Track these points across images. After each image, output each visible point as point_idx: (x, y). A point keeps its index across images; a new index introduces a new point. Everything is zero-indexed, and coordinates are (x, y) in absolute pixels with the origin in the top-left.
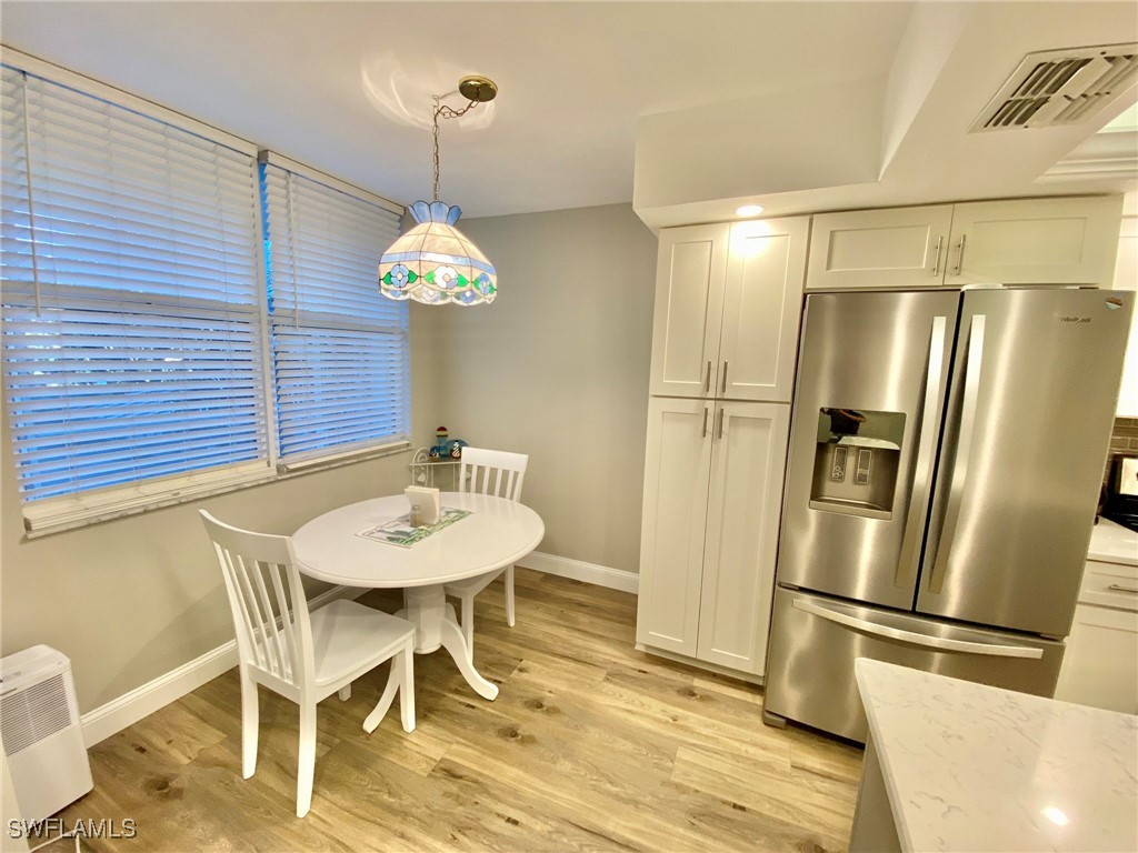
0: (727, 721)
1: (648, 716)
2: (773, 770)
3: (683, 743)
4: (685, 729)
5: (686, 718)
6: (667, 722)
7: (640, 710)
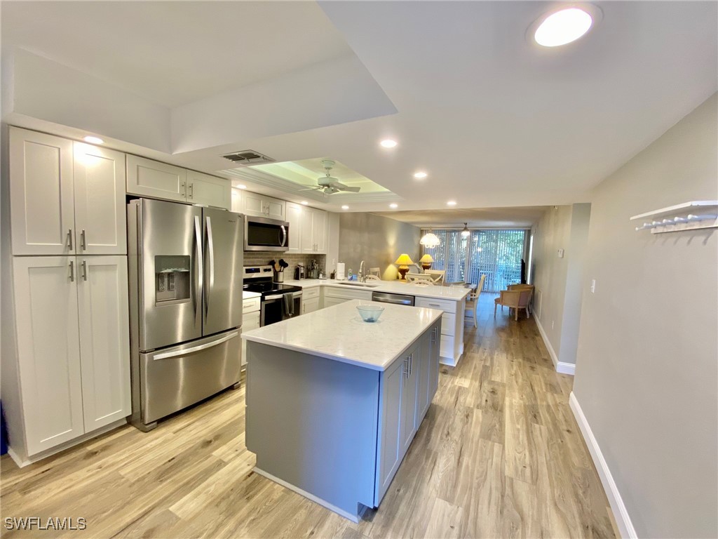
0: (128, 445)
1: (83, 480)
2: (169, 440)
3: (118, 470)
4: (113, 465)
5: (105, 463)
6: (98, 472)
7: (73, 483)
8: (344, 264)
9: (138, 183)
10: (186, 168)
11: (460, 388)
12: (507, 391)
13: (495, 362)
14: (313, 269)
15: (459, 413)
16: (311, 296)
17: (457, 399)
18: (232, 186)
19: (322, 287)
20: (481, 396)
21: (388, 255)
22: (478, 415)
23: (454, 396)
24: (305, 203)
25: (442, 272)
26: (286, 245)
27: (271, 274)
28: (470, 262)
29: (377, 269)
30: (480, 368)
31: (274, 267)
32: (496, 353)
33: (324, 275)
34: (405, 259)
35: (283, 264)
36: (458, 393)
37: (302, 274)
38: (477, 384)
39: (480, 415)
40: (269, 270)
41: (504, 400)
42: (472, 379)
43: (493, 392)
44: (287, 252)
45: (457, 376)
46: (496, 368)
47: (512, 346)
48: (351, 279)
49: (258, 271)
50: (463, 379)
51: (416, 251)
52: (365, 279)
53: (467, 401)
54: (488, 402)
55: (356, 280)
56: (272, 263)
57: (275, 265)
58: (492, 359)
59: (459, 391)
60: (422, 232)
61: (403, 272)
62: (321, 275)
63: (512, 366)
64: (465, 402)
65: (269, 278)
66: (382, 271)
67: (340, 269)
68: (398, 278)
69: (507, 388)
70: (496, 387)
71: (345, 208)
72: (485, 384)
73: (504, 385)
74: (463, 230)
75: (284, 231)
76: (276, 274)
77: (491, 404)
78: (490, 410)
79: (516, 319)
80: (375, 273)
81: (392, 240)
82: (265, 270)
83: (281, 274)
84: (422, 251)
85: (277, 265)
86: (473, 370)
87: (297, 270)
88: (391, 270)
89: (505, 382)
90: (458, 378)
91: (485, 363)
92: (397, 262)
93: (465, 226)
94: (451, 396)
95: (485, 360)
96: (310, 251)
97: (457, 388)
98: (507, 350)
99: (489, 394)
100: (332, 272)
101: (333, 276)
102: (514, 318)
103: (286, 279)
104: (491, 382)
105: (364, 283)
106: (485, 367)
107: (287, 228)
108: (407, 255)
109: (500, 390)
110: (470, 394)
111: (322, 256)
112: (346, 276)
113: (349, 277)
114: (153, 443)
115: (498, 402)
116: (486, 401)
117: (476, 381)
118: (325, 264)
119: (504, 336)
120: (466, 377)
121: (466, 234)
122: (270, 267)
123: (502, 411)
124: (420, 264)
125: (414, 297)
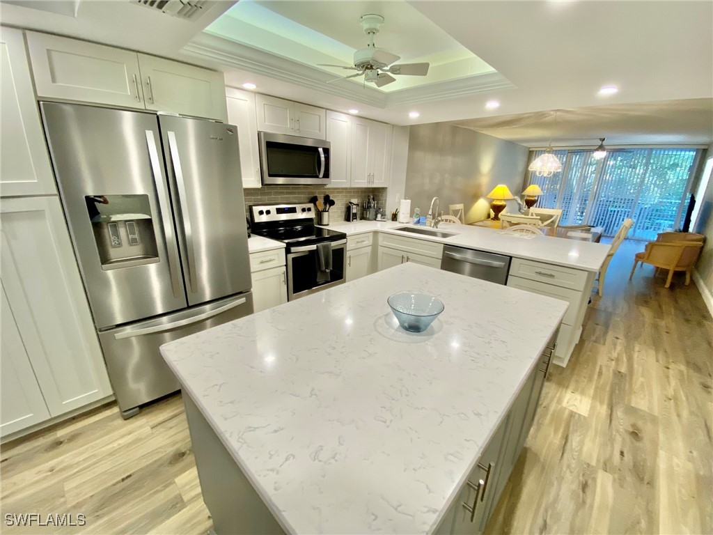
3: (66, 479)
5: (61, 462)
6: (46, 477)
8: (410, 201)
9: (54, 80)
10: (138, 52)
11: (572, 414)
12: (662, 437)
13: (635, 366)
14: (369, 207)
15: (568, 476)
16: (359, 245)
17: (566, 438)
18: (226, 83)
19: (376, 233)
20: (612, 440)
21: (479, 186)
22: (605, 484)
23: (561, 431)
24: (354, 112)
25: (556, 212)
26: (327, 175)
27: (312, 215)
28: (597, 195)
29: (460, 206)
30: (608, 375)
31: (315, 205)
32: (637, 349)
33: (383, 215)
34: (502, 192)
35: (329, 202)
36: (568, 426)
37: (355, 215)
38: (603, 410)
39: (610, 490)
40: (309, 210)
41: (656, 454)
42: (594, 398)
43: (635, 434)
44: (327, 186)
45: (567, 388)
46: (639, 380)
47: (665, 336)
48: (418, 222)
49: (293, 210)
50: (578, 396)
51: (518, 180)
52: (436, 224)
53: (585, 449)
54: (626, 458)
55: (424, 224)
56: (313, 200)
57: (317, 203)
58: (630, 359)
59: (571, 422)
60: (531, 155)
61: (498, 209)
62: (379, 216)
63: (668, 377)
64: (581, 450)
65: (310, 220)
66: (467, 209)
67: (404, 207)
68: (489, 216)
69: (661, 429)
70: (640, 423)
71: (414, 116)
72: (619, 413)
73: (654, 420)
74: (597, 150)
75: (322, 156)
76: (319, 214)
77: (632, 464)
78: (630, 479)
79: (667, 285)
80: (455, 213)
81: (486, 164)
82: (304, 210)
83: (325, 215)
84: (527, 179)
85: (320, 202)
86: (596, 377)
87: (348, 209)
88: (481, 206)
89: (656, 413)
90: (569, 391)
91: (617, 364)
92: (489, 196)
93: (600, 143)
94: (556, 431)
95: (618, 360)
96: (364, 184)
97: (567, 413)
98: (656, 344)
99: (628, 438)
100: (394, 211)
101: (394, 217)
102: (664, 281)
103: (333, 222)
104: (631, 411)
105: (434, 230)
106: (618, 374)
107: (327, 151)
108: (505, 186)
109: (647, 429)
110: (591, 433)
111: (384, 189)
112: (411, 216)
113: (416, 220)
114: (123, 441)
115: (645, 460)
116: (622, 453)
117: (601, 403)
118: (386, 200)
119: (647, 314)
120: (583, 393)
121: (599, 155)
122: (311, 206)
123: (651, 484)
124: (522, 197)
125: (511, 257)
